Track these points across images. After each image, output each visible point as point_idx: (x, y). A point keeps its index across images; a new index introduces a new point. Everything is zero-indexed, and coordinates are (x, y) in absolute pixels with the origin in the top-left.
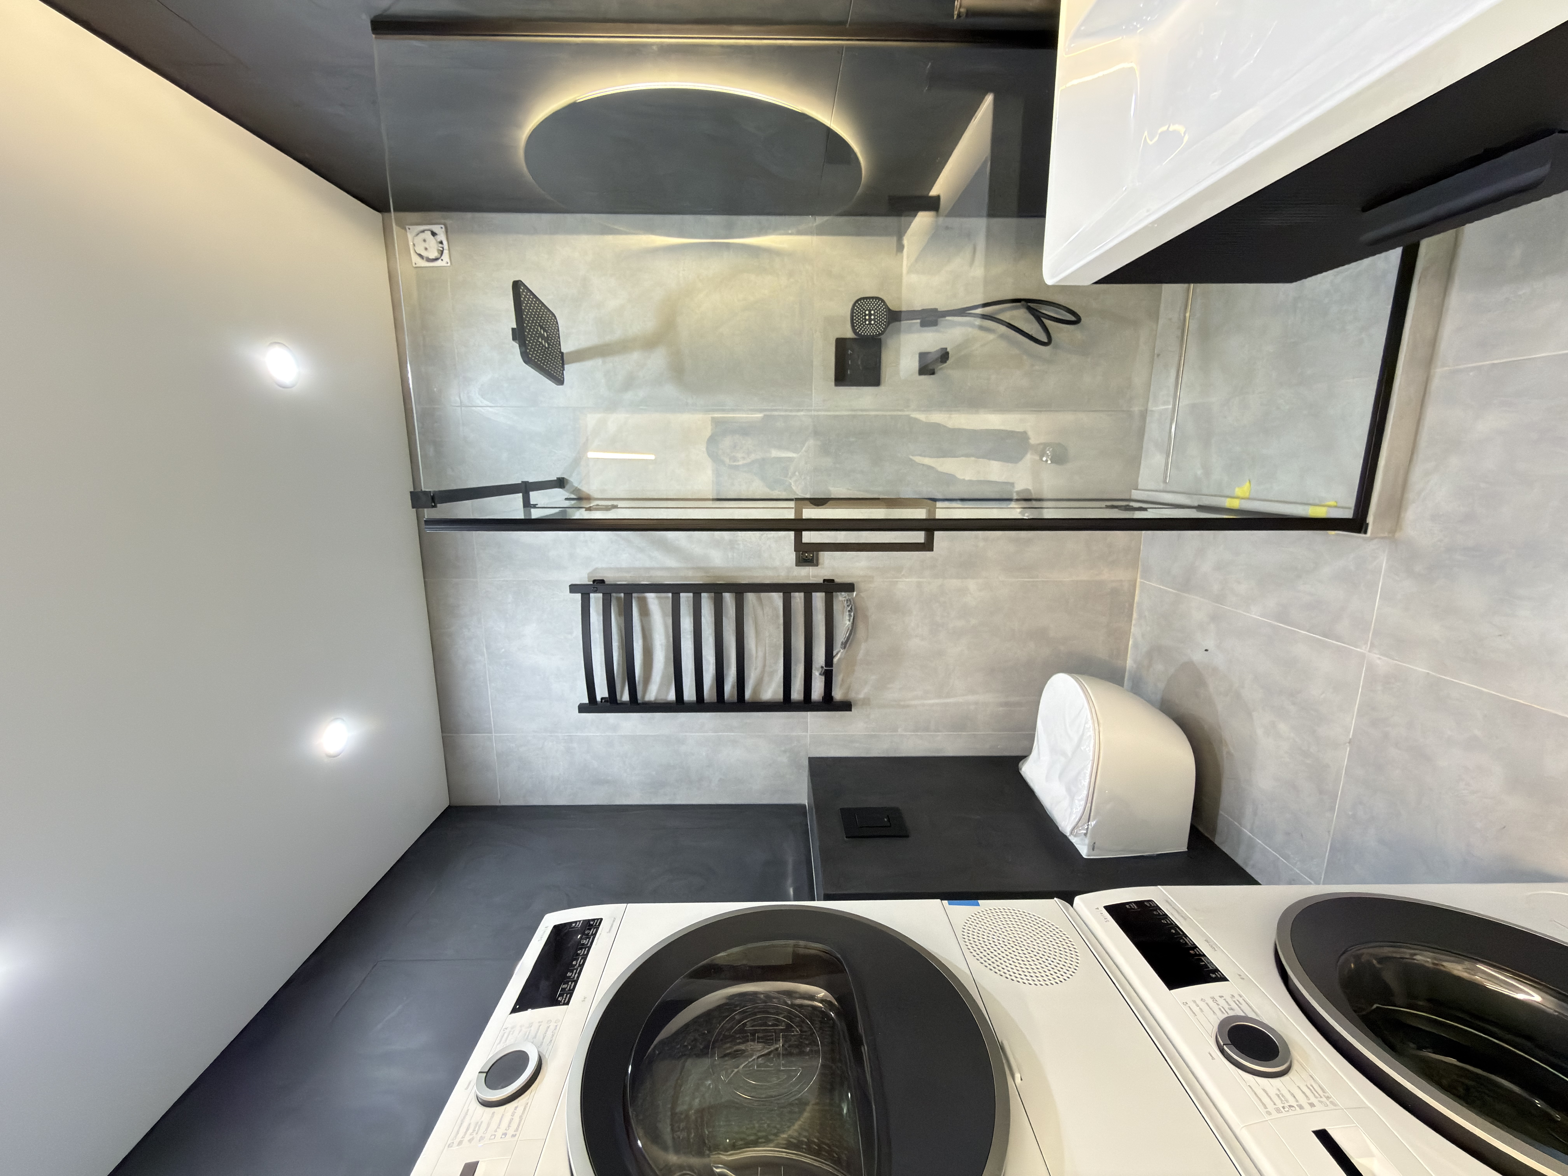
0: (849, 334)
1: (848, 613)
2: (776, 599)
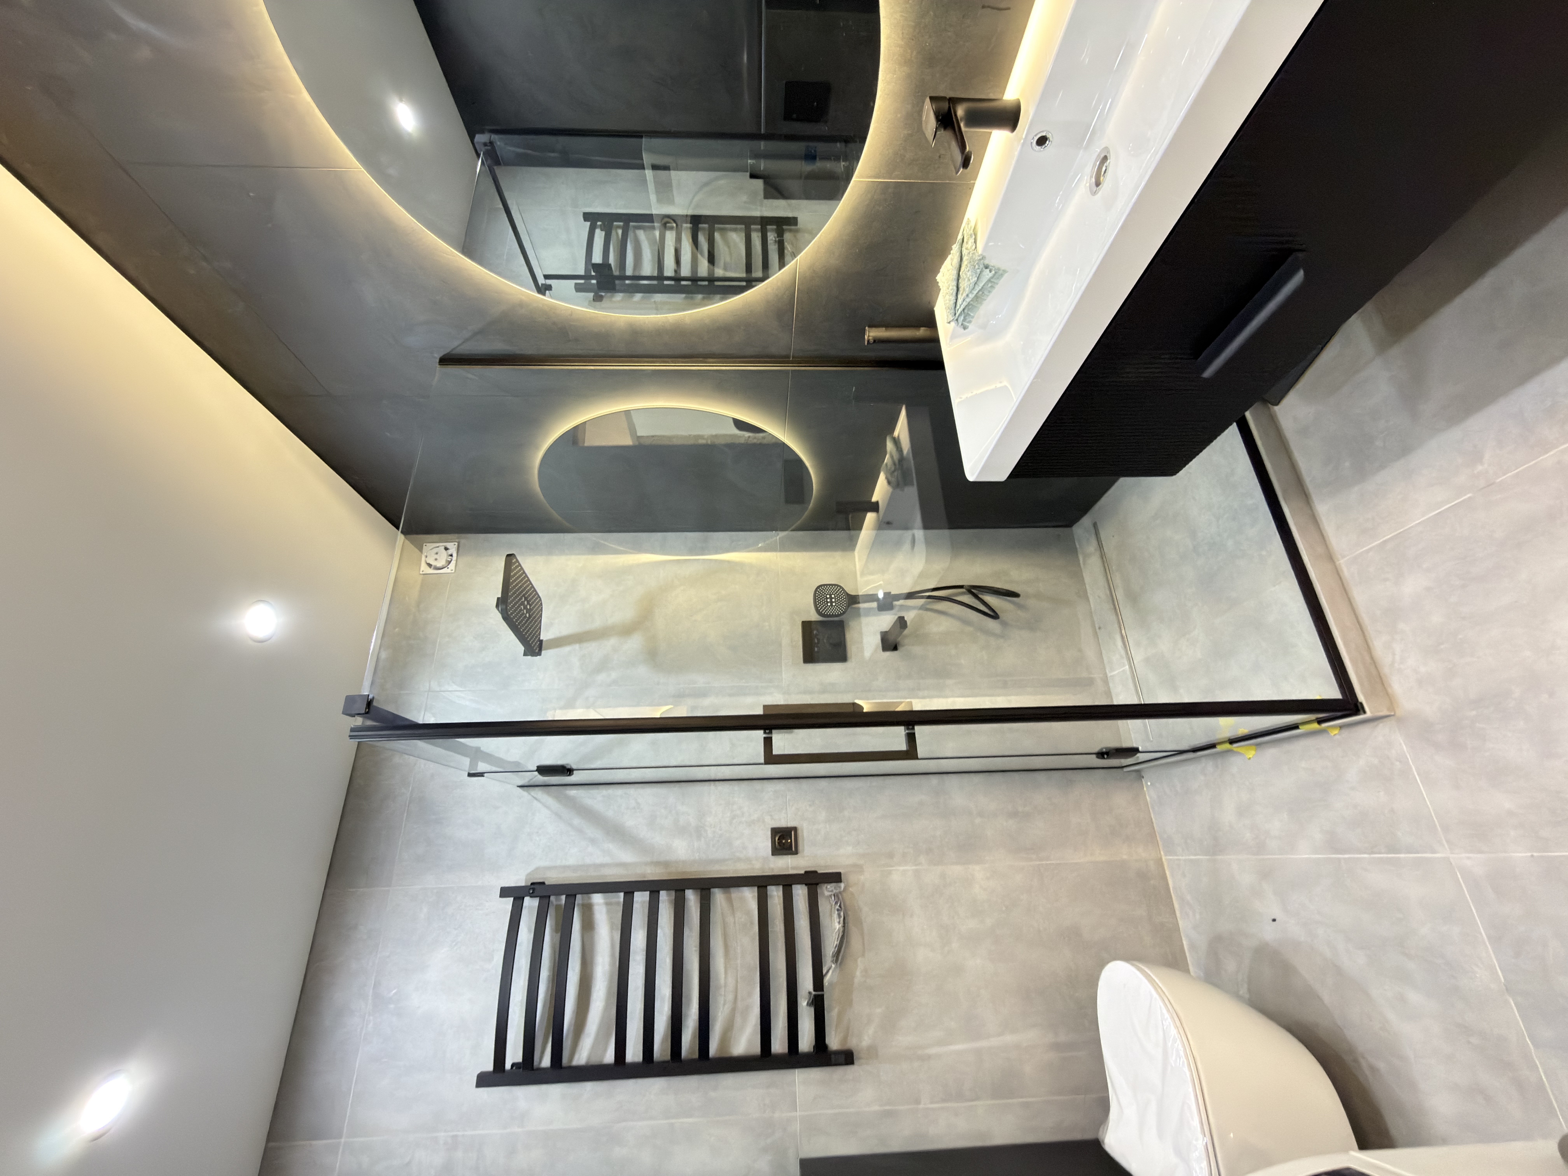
0: (814, 616)
1: (836, 912)
2: (749, 896)
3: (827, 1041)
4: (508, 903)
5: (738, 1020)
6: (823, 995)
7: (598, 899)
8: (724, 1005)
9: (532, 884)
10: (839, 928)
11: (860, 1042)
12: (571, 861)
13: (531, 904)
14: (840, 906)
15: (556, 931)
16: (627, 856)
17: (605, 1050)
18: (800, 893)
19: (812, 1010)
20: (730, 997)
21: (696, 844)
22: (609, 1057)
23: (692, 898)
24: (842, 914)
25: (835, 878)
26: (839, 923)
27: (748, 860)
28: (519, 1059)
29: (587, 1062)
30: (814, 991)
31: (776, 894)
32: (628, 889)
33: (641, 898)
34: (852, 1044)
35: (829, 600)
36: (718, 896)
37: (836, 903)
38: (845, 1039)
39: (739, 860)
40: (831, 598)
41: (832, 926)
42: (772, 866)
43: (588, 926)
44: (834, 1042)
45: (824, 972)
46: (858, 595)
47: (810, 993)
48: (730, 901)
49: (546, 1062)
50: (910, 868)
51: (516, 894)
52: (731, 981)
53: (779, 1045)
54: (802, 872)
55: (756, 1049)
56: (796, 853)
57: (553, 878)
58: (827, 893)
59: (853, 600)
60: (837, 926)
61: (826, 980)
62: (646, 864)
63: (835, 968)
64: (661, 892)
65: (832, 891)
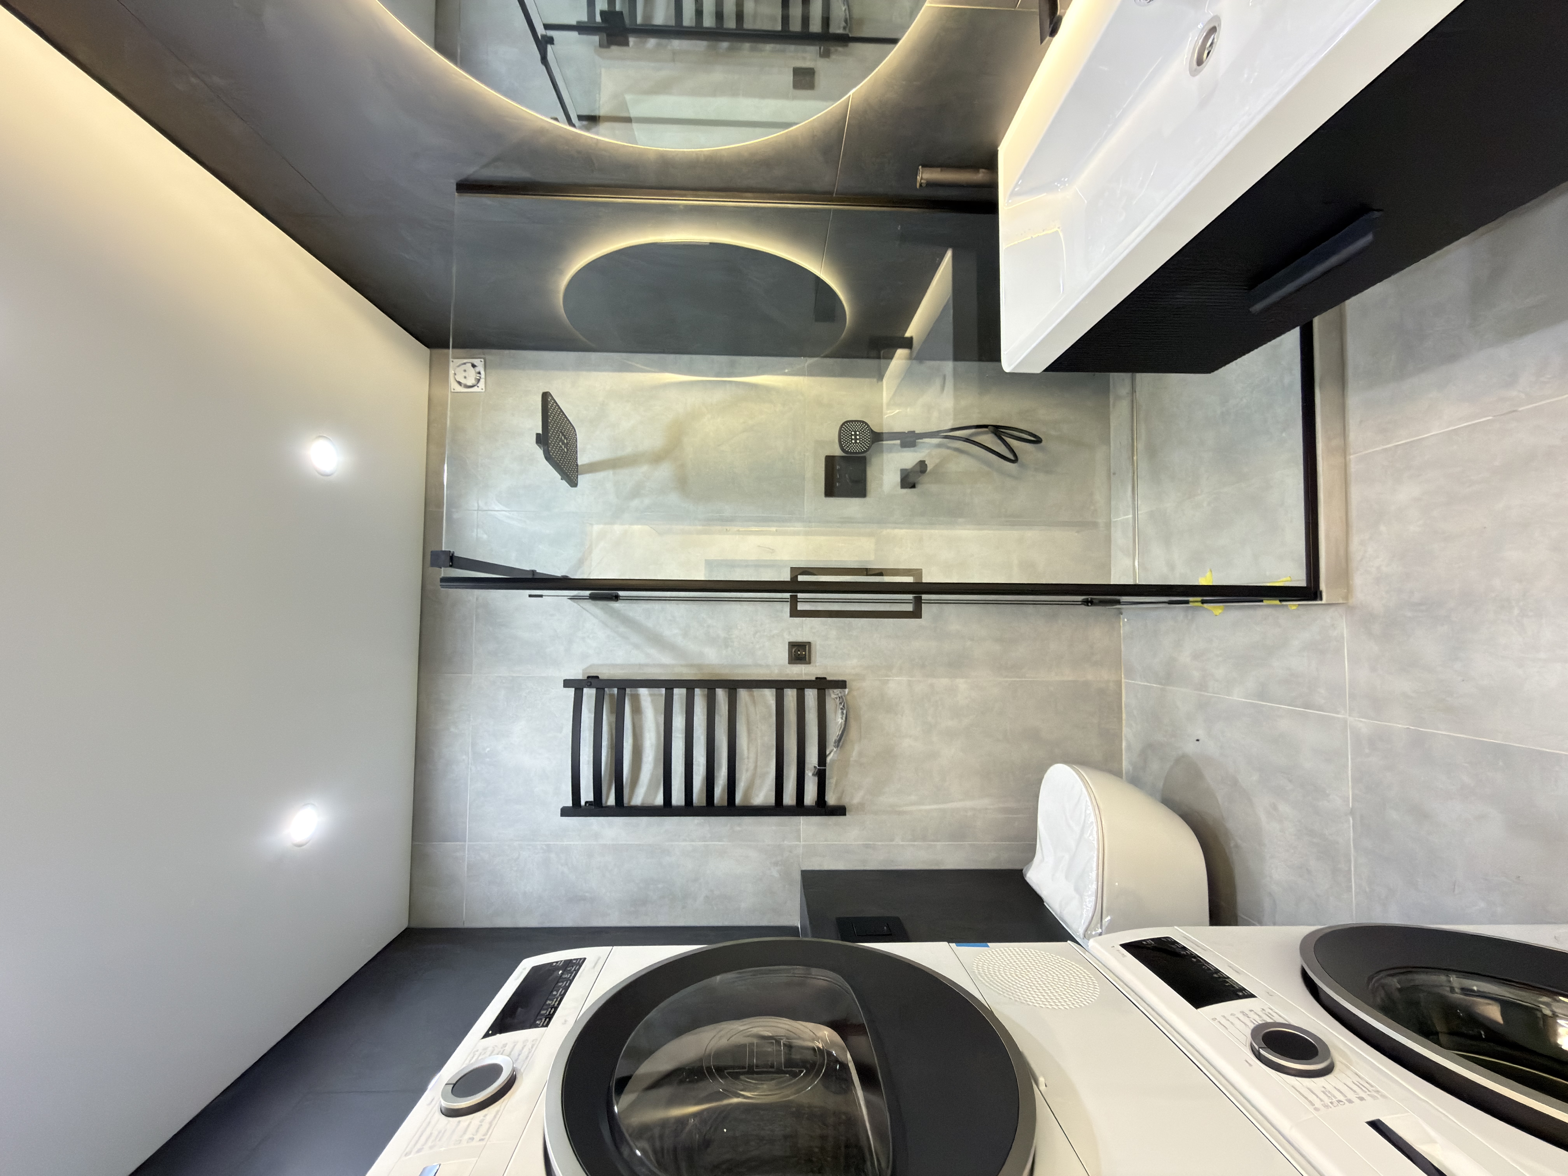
0: (837, 452)
1: (840, 711)
2: (769, 695)
3: (826, 799)
4: (571, 692)
5: (758, 782)
6: (825, 770)
7: (643, 692)
8: (747, 770)
9: (588, 677)
10: (841, 722)
11: (852, 799)
12: (619, 661)
13: (589, 694)
14: (844, 706)
15: (612, 712)
16: (666, 659)
17: (655, 797)
18: (811, 695)
19: (816, 779)
20: (751, 766)
21: (724, 652)
22: (659, 800)
23: (721, 695)
24: (845, 712)
25: (841, 684)
26: (842, 718)
27: (768, 666)
28: (591, 798)
29: (642, 804)
30: (819, 766)
31: (790, 695)
32: (669, 685)
33: (679, 694)
34: (845, 801)
35: (853, 437)
36: (743, 694)
37: (841, 703)
38: (840, 798)
39: (761, 666)
40: (856, 435)
41: (835, 721)
42: (788, 671)
43: (637, 710)
44: (831, 799)
45: (827, 753)
46: (882, 433)
47: (815, 767)
48: (752, 696)
49: (611, 801)
50: (904, 679)
51: (577, 686)
52: (752, 755)
53: (789, 798)
54: (814, 679)
55: (771, 801)
56: (810, 663)
57: (605, 674)
58: (833, 696)
59: (877, 437)
60: (840, 721)
61: (828, 759)
62: (682, 666)
63: (836, 752)
64: (696, 690)
65: (838, 694)
